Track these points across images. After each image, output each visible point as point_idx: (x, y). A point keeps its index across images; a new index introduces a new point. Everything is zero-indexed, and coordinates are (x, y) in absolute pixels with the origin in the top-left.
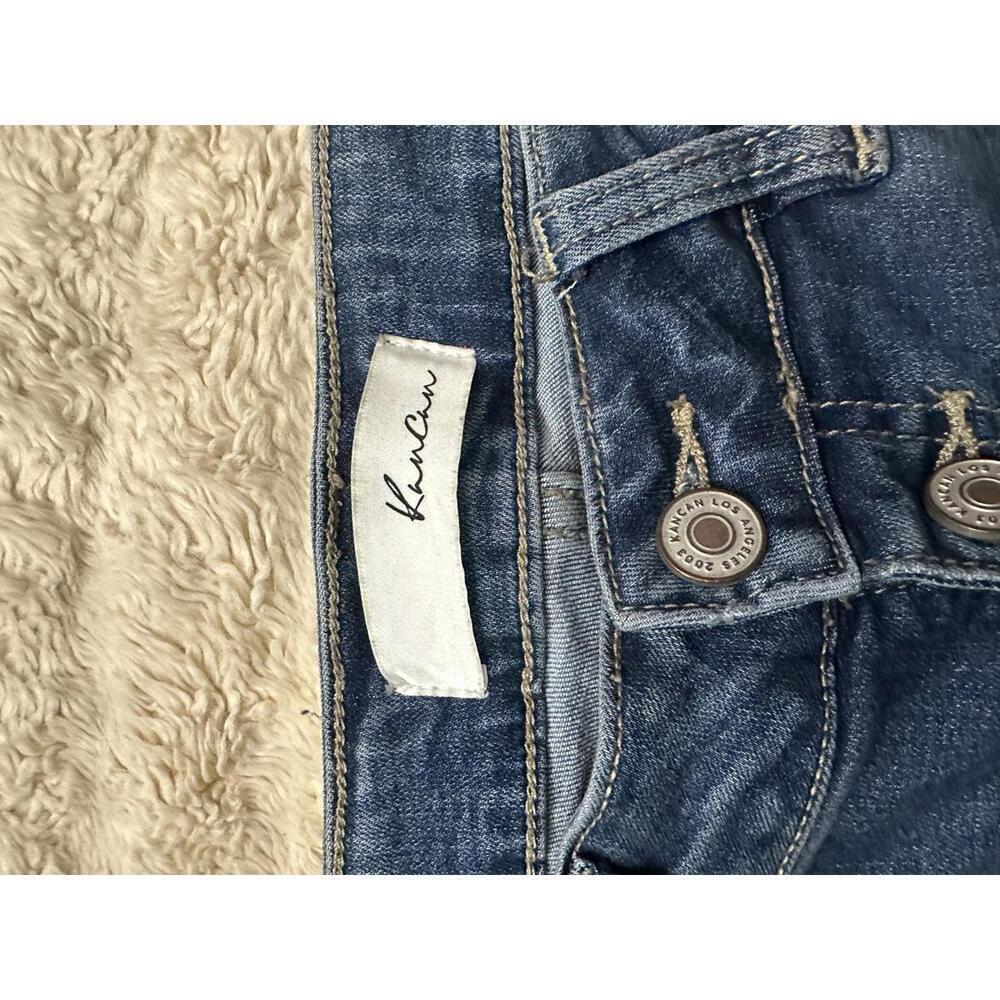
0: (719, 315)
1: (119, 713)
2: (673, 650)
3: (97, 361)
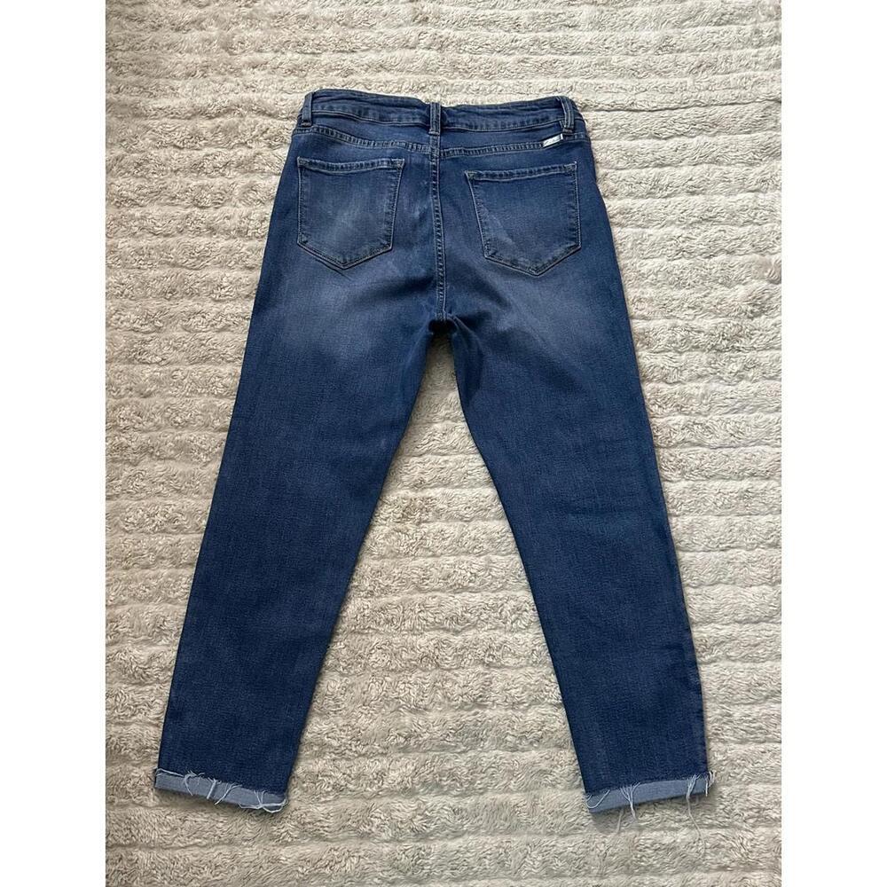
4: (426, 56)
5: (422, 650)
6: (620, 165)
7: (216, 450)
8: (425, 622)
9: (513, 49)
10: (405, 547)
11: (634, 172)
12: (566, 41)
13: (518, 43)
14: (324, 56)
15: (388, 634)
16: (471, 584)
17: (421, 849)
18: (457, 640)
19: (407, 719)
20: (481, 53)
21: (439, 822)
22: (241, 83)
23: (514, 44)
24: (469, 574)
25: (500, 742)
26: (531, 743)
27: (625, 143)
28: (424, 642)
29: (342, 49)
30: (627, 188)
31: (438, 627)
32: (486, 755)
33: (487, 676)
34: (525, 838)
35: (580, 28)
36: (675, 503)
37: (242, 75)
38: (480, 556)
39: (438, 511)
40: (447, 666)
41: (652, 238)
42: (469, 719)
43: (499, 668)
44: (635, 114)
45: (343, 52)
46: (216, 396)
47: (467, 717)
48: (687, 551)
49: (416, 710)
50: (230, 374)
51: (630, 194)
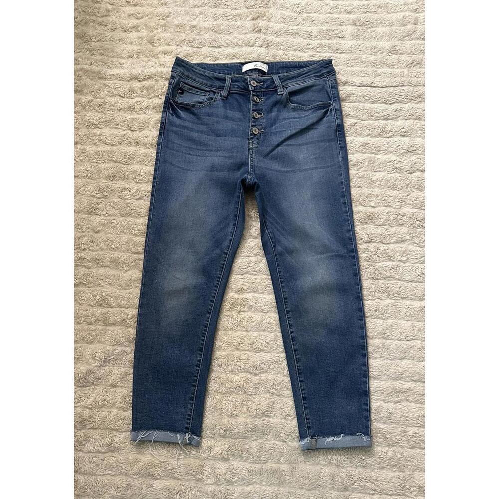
0: (269, 86)
1: (240, 50)
2: (246, 82)
3: (267, 47)
4: (259, 51)
5: (237, 383)
6: (363, 118)
7: (132, 264)
8: (239, 368)
9: (308, 49)
10: (231, 325)
11: (371, 122)
12: (337, 46)
13: (310, 46)
14: (204, 49)
15: (218, 372)
16: (266, 348)
17: (229, 489)
18: (256, 379)
19: (225, 420)
20: (289, 51)
21: (240, 476)
22: (157, 62)
23: (308, 47)
24: (265, 343)
25: (277, 436)
26: (294, 438)
27: (368, 105)
28: (238, 378)
29: (213, 46)
30: (367, 131)
31: (246, 371)
32: (269, 442)
33: (271, 400)
34: (287, 489)
35: (346, 39)
36: (383, 312)
37: (158, 58)
38: (272, 333)
39: (250, 306)
40: (250, 393)
41: (380, 161)
42: (260, 423)
43: (279, 396)
44: (374, 89)
45: (214, 47)
46: (134, 235)
47: (259, 422)
48: (388, 339)
49: (231, 416)
50: (142, 224)
51: (368, 135)
